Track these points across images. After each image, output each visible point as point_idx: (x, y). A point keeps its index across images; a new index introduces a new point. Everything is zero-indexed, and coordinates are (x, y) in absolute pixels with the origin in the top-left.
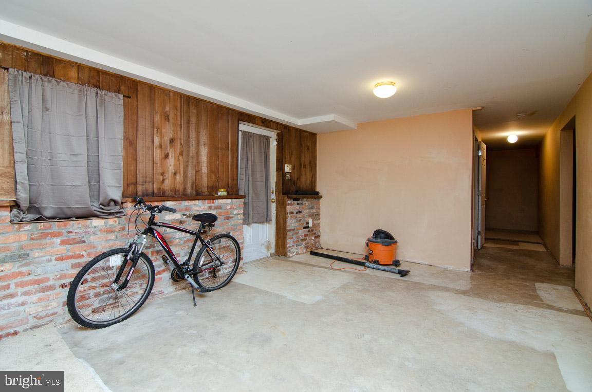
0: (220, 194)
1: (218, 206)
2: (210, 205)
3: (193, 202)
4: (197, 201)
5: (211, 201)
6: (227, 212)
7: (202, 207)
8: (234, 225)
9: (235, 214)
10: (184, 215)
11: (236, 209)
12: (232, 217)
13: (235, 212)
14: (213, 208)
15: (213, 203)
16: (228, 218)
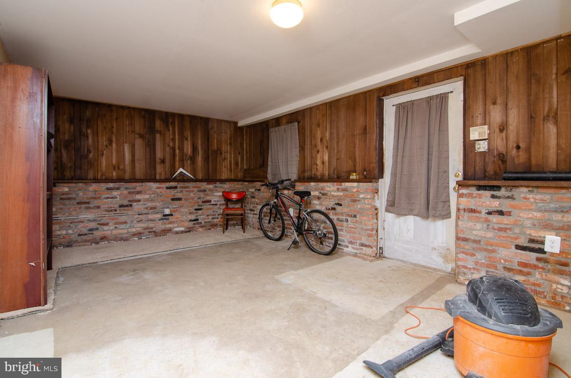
0: (351, 177)
1: (344, 188)
2: (338, 187)
3: (326, 184)
4: (329, 183)
5: (339, 183)
6: (353, 195)
7: (332, 189)
8: (361, 209)
9: (362, 198)
10: (320, 193)
11: (363, 193)
12: (359, 201)
13: (361, 196)
14: (340, 190)
15: (341, 185)
16: (354, 201)
